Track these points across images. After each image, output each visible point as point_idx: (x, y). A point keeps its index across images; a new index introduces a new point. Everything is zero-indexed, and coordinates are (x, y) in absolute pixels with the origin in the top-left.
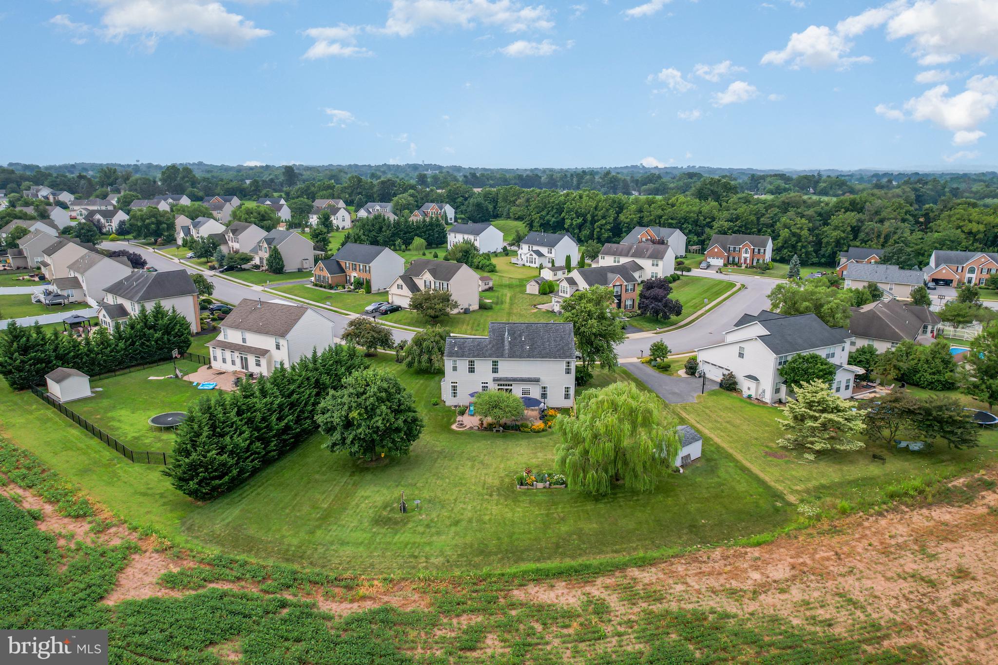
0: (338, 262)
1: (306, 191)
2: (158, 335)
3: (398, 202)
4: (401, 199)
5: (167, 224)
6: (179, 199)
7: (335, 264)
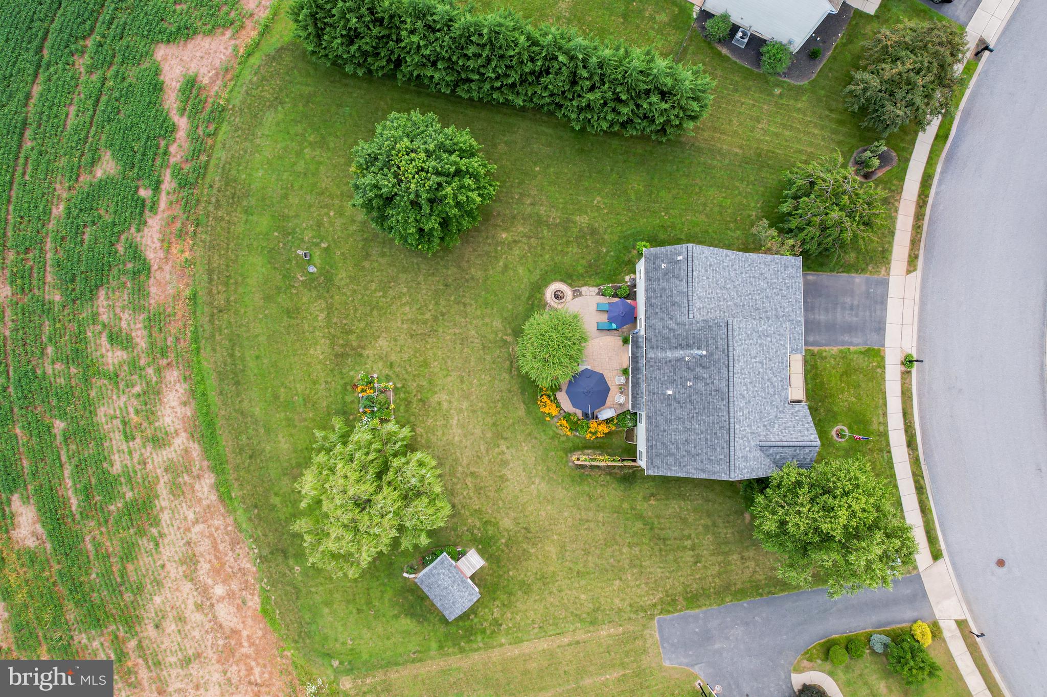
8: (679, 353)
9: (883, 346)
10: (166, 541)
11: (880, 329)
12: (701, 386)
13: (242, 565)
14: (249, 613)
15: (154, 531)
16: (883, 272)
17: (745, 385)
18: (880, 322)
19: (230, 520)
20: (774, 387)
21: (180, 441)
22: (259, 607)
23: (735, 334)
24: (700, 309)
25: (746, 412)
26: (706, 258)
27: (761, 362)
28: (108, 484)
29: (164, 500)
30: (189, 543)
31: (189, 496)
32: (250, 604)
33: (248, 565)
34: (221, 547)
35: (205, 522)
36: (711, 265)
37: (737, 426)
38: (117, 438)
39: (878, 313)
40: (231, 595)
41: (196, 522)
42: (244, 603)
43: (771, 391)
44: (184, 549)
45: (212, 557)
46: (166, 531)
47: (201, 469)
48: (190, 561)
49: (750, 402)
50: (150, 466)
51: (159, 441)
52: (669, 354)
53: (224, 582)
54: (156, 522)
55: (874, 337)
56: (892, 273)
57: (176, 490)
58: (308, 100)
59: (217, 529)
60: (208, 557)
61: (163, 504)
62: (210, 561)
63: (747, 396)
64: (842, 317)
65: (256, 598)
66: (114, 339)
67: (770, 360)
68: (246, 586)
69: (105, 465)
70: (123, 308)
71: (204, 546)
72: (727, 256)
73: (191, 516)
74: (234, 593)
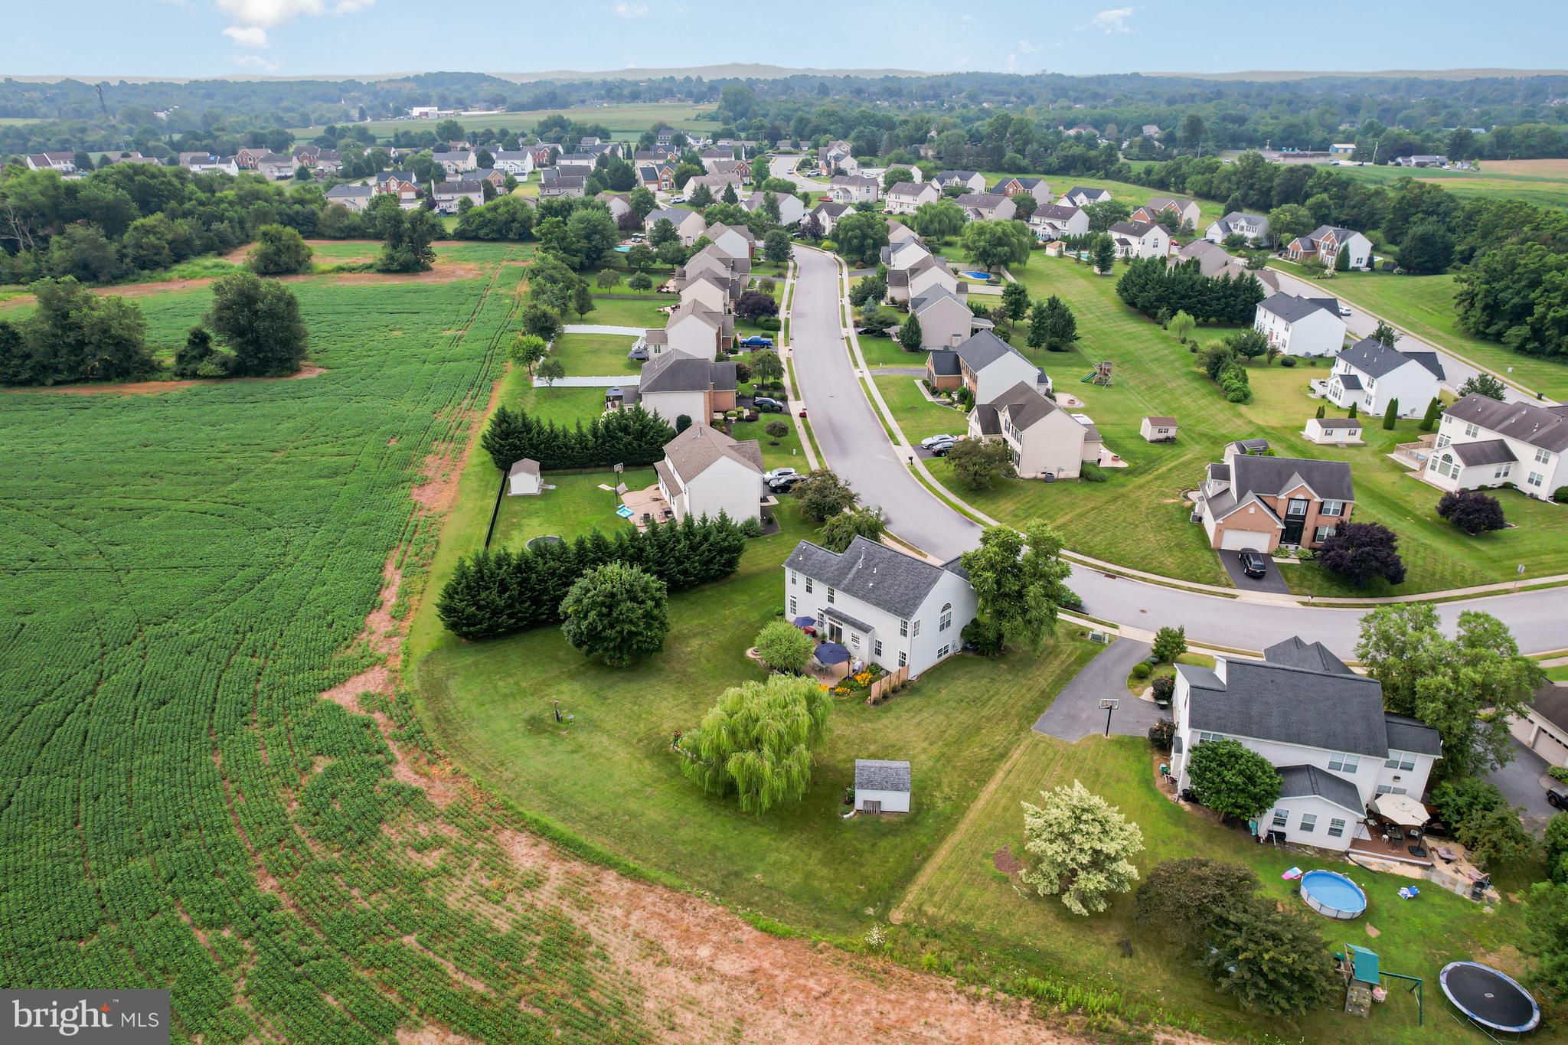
0: (957, 358)
1: (1175, 170)
2: (627, 439)
3: (1278, 218)
4: (1284, 211)
5: (875, 240)
6: (967, 179)
7: (951, 359)
8: (854, 570)
10: (611, 950)
12: (881, 566)
13: (706, 915)
14: (752, 946)
15: (592, 949)
19: (660, 889)
21: (555, 870)
22: (756, 933)
28: (508, 949)
29: (579, 918)
30: (636, 935)
31: (603, 900)
32: (745, 938)
33: (712, 910)
34: (672, 916)
35: (637, 908)
38: (487, 910)
40: (720, 947)
41: (628, 914)
42: (739, 941)
44: (637, 943)
45: (671, 931)
46: (603, 940)
47: (594, 874)
48: (652, 948)
50: (540, 906)
51: (534, 882)
52: (850, 576)
53: (702, 942)
54: (587, 941)
57: (584, 905)
58: (476, 664)
59: (654, 904)
60: (667, 934)
61: (581, 922)
62: (672, 936)
65: (745, 928)
66: (421, 849)
68: (728, 928)
69: (489, 936)
70: (415, 826)
71: (654, 928)
73: (618, 912)
74: (720, 943)
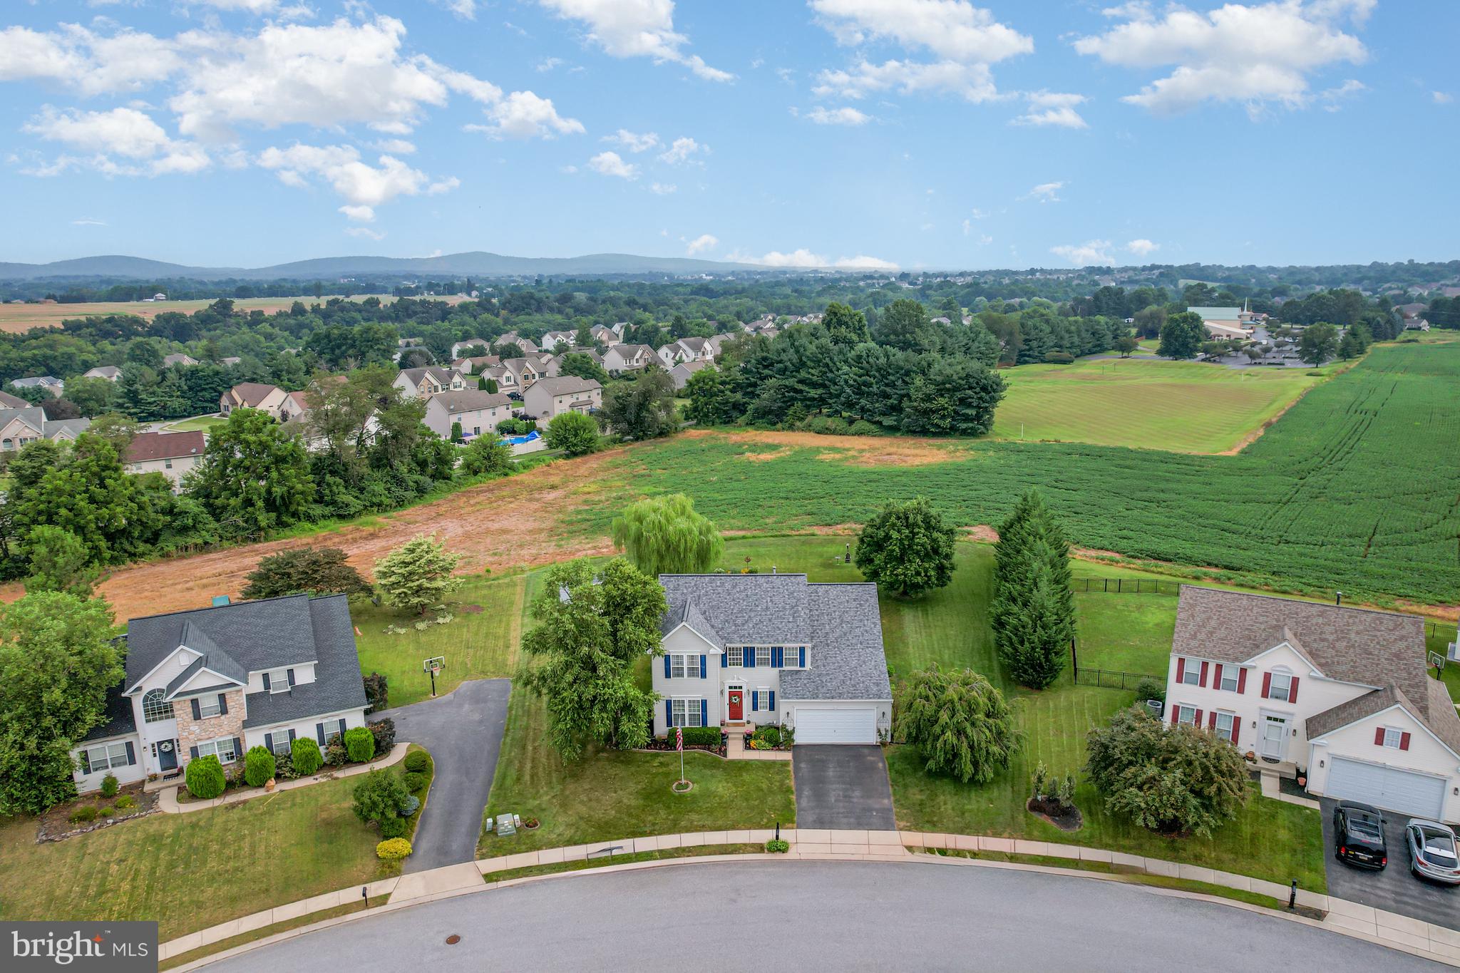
9: (799, 827)
11: (822, 823)
16: (902, 824)
17: (745, 589)
18: (831, 822)
20: (743, 625)
23: (792, 578)
24: (817, 592)
25: (720, 590)
26: (867, 600)
27: (767, 608)
36: (861, 605)
37: (707, 579)
39: (845, 820)
43: (739, 621)
49: (729, 594)
55: (810, 817)
56: (902, 832)
63: (735, 591)
64: (834, 792)
67: (770, 620)
72: (875, 624)
